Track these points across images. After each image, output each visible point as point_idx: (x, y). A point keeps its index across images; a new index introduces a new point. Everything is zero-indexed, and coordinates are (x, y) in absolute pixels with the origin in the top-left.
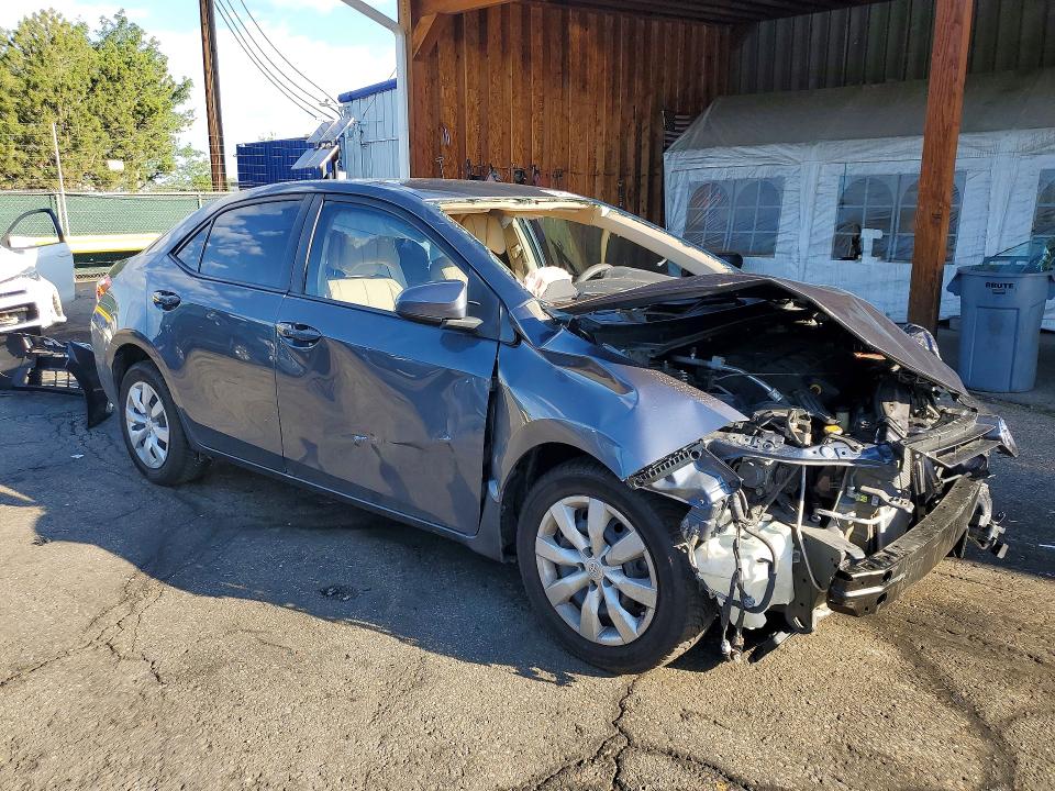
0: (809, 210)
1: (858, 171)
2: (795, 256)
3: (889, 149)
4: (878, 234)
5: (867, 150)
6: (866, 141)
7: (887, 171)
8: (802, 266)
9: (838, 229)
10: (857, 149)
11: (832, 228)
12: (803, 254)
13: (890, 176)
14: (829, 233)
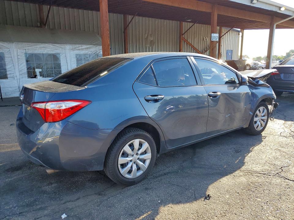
0: (17, 64)
1: (30, 52)
2: (16, 78)
3: (38, 46)
4: (40, 70)
5: (31, 46)
6: (31, 43)
7: (39, 52)
8: (18, 81)
9: (28, 69)
10: (28, 45)
11: (26, 69)
12: (18, 77)
13: (40, 54)
14: (25, 70)
